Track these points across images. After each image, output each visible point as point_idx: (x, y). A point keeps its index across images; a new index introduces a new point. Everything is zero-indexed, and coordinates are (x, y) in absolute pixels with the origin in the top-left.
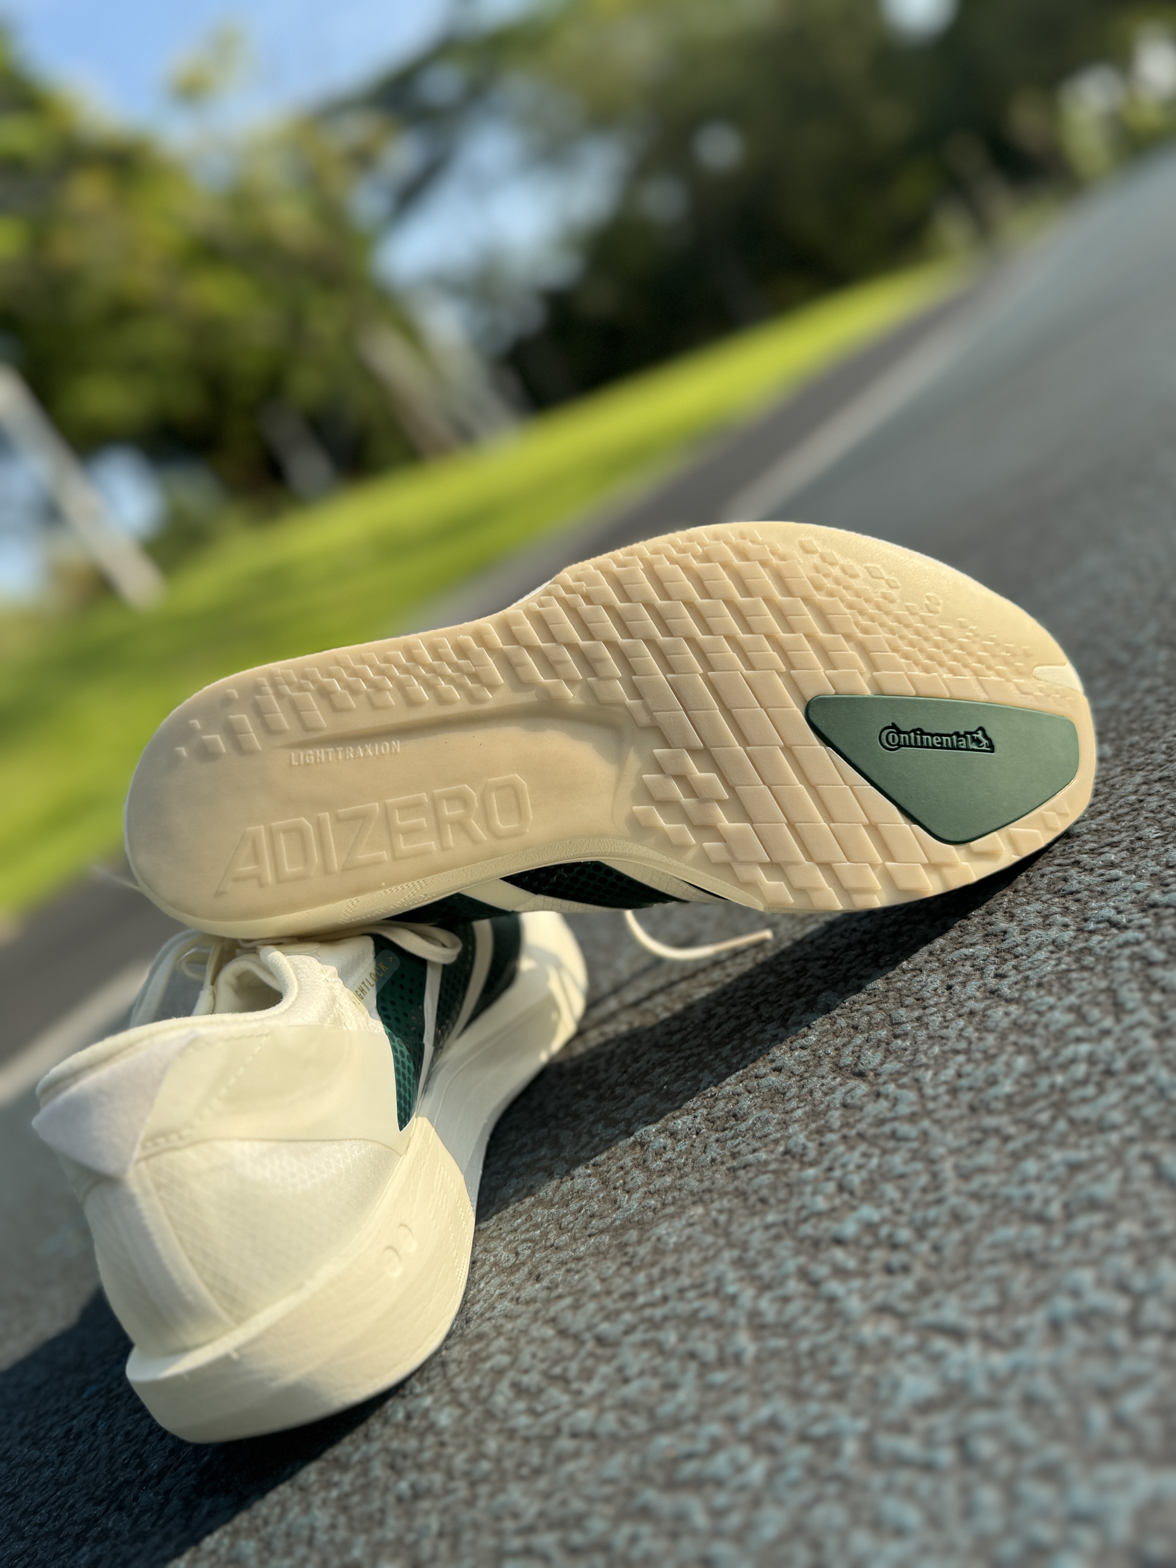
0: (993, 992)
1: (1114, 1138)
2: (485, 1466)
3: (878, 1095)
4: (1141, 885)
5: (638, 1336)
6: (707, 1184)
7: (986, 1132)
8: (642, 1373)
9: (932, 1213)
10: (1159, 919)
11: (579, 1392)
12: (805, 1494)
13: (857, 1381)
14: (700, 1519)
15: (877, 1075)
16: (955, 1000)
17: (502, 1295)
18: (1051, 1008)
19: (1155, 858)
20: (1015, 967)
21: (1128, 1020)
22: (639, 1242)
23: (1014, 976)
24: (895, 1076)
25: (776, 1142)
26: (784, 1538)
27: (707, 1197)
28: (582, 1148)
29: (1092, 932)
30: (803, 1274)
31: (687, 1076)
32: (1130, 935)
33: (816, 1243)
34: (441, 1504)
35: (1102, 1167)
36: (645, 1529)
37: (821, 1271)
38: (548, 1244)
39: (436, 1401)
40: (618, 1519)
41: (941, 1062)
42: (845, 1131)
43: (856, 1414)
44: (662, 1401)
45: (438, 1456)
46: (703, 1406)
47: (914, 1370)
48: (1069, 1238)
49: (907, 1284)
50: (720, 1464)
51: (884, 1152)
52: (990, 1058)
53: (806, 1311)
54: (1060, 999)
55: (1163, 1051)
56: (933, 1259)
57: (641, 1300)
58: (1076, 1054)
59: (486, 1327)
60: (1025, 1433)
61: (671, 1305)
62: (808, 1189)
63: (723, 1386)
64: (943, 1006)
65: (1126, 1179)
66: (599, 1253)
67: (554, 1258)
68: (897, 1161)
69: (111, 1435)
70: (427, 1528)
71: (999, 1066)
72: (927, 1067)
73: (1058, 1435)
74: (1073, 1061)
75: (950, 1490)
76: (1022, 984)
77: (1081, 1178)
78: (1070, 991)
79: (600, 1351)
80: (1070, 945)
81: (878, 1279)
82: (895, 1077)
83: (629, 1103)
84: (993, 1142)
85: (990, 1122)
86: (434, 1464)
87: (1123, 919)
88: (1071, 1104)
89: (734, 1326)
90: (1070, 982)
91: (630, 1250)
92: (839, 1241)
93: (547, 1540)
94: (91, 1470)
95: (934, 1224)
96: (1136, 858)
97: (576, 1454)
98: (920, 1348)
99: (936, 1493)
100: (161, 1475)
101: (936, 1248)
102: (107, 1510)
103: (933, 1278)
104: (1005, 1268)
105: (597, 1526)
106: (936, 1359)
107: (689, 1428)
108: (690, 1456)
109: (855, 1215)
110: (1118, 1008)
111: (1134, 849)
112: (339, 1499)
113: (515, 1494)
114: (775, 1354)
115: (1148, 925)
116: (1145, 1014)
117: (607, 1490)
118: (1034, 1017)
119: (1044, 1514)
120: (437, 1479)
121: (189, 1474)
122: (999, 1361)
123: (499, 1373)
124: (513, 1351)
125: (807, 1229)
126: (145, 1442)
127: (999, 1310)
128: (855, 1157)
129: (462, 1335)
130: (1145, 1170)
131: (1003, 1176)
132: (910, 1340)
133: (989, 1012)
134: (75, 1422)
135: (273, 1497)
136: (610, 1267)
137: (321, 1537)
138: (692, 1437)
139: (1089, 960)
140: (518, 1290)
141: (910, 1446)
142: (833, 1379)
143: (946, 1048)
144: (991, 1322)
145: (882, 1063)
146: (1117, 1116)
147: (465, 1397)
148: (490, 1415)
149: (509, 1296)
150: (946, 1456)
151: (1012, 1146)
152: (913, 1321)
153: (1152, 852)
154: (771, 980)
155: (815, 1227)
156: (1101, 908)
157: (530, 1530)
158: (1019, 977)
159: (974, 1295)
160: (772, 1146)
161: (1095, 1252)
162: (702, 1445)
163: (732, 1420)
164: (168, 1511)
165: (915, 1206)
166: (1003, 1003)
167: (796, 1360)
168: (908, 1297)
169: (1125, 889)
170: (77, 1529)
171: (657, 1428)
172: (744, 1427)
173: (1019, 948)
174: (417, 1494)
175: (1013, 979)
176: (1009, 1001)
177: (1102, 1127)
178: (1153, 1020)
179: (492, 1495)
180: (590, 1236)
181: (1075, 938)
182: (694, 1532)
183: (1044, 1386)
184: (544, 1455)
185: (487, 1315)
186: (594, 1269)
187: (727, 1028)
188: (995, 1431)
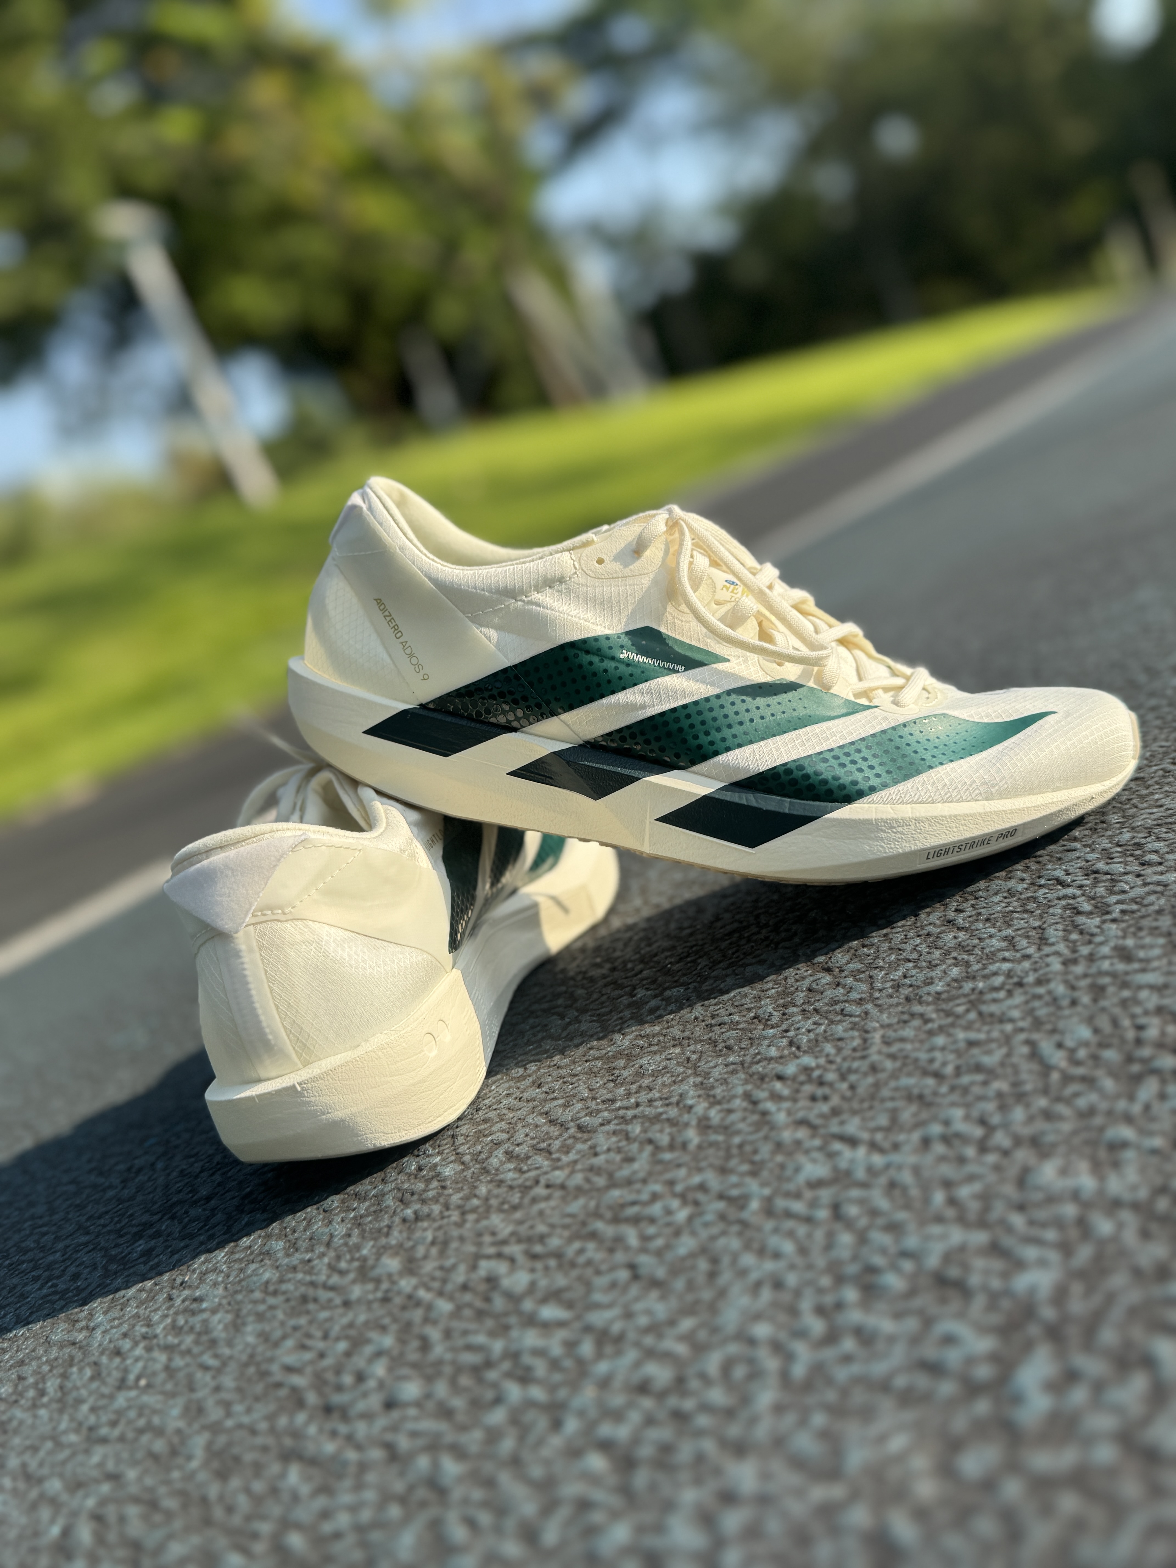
0: (949, 922)
1: (1009, 1027)
2: (475, 1202)
3: (838, 985)
4: (1092, 856)
5: (611, 1127)
6: (687, 1033)
7: (913, 1015)
8: (609, 1150)
9: (855, 1065)
10: (1096, 881)
11: (559, 1160)
12: (715, 1230)
13: (770, 1165)
14: (633, 1240)
15: (841, 971)
16: (919, 924)
17: (508, 1095)
18: (991, 936)
19: (1111, 837)
20: (973, 906)
21: (1047, 950)
22: (625, 1068)
23: (970, 911)
24: (856, 973)
25: (749, 1010)
26: (692, 1255)
27: (685, 1042)
28: (592, 1002)
29: (1040, 886)
30: (747, 1096)
31: (689, 959)
32: (1069, 891)
33: (762, 1078)
34: (436, 1225)
35: (993, 1046)
36: (591, 1246)
37: (761, 1095)
38: (552, 1064)
39: (443, 1160)
40: (570, 1240)
41: (893, 966)
42: (806, 1007)
43: (763, 1185)
44: (620, 1168)
45: (439, 1195)
46: (650, 1174)
47: (814, 1161)
48: (953, 1089)
49: (825, 1108)
50: (656, 1209)
51: (832, 1022)
52: (932, 966)
53: (744, 1119)
54: (1000, 931)
55: (1066, 973)
56: (848, 1094)
57: (618, 1104)
58: (1000, 969)
59: (492, 1114)
60: (882, 1203)
61: (641, 1109)
62: (766, 1042)
63: (669, 1162)
64: (907, 928)
65: (1009, 1055)
66: (592, 1073)
67: (555, 1074)
68: (839, 1030)
69: (168, 1171)
70: (424, 1239)
71: (938, 972)
72: (881, 968)
73: (907, 1206)
74: (995, 974)
75: (819, 1235)
76: (975, 918)
77: (975, 1051)
78: (1010, 926)
79: (579, 1135)
80: (1021, 894)
81: (802, 1103)
82: (854, 974)
83: (636, 975)
84: (916, 1023)
85: (917, 1008)
86: (435, 1200)
87: (1069, 879)
88: (984, 1002)
89: (687, 1125)
90: (1011, 920)
91: (617, 1072)
92: (780, 1078)
93: (515, 1249)
94: (149, 1193)
95: (856, 1071)
96: (1096, 836)
97: (548, 1198)
98: (821, 1149)
99: (809, 1236)
100: (208, 1199)
101: (852, 1087)
102: (161, 1219)
103: (845, 1106)
104: (899, 1104)
105: (555, 1242)
106: (832, 1156)
107: (638, 1186)
108: (634, 1203)
109: (798, 1061)
110: (1043, 941)
111: (1096, 829)
112: (355, 1218)
113: (496, 1220)
114: (712, 1144)
115: (1086, 886)
116: (1062, 947)
117: (568, 1221)
118: (976, 941)
119: (883, 1251)
120: (436, 1209)
121: (233, 1198)
122: (878, 1160)
123: (498, 1144)
124: (511, 1132)
125: (759, 1068)
126: (196, 1177)
127: (887, 1130)
128: (809, 1024)
129: (471, 1119)
130: (1025, 1050)
131: (917, 1045)
132: (817, 1142)
133: (942, 935)
134: (136, 1161)
135: (301, 1215)
136: (598, 1082)
137: (337, 1241)
138: (639, 1192)
139: (1032, 906)
140: (522, 1092)
141: (798, 1207)
142: (752, 1163)
143: (900, 957)
144: (879, 1137)
145: (848, 963)
146: (1016, 1014)
147: (467, 1158)
148: (486, 1171)
149: (514, 1096)
150: (823, 1214)
151: (930, 1026)
152: (822, 1131)
153: (1109, 833)
154: (775, 897)
155: (764, 1068)
156: (1055, 870)
157: (504, 1242)
158: (974, 913)
159: (872, 1118)
160: (745, 1013)
161: (970, 1098)
162: (645, 1197)
163: (671, 1183)
164: (213, 1221)
165: (844, 1059)
166: (955, 930)
167: (728, 1149)
168: (822, 1116)
169: (1078, 858)
170: (135, 1230)
171: (613, 1184)
172: (679, 1188)
173: (980, 892)
174: (418, 1218)
175: (968, 914)
176: (960, 929)
177: (1002, 1019)
178: (1066, 952)
179: (477, 1221)
180: (586, 1061)
181: (1026, 889)
182: (627, 1249)
183: (907, 1177)
184: (522, 1198)
185: (494, 1107)
186: (585, 1083)
187: (729, 928)
188: (861, 1202)
